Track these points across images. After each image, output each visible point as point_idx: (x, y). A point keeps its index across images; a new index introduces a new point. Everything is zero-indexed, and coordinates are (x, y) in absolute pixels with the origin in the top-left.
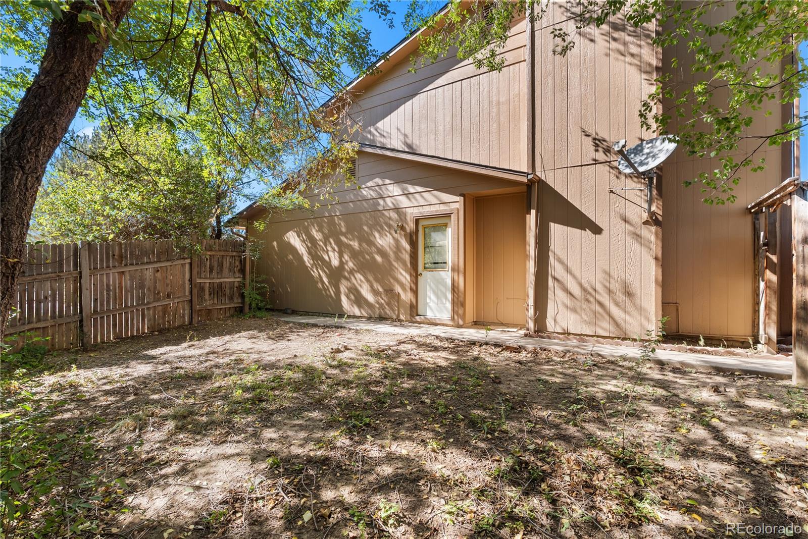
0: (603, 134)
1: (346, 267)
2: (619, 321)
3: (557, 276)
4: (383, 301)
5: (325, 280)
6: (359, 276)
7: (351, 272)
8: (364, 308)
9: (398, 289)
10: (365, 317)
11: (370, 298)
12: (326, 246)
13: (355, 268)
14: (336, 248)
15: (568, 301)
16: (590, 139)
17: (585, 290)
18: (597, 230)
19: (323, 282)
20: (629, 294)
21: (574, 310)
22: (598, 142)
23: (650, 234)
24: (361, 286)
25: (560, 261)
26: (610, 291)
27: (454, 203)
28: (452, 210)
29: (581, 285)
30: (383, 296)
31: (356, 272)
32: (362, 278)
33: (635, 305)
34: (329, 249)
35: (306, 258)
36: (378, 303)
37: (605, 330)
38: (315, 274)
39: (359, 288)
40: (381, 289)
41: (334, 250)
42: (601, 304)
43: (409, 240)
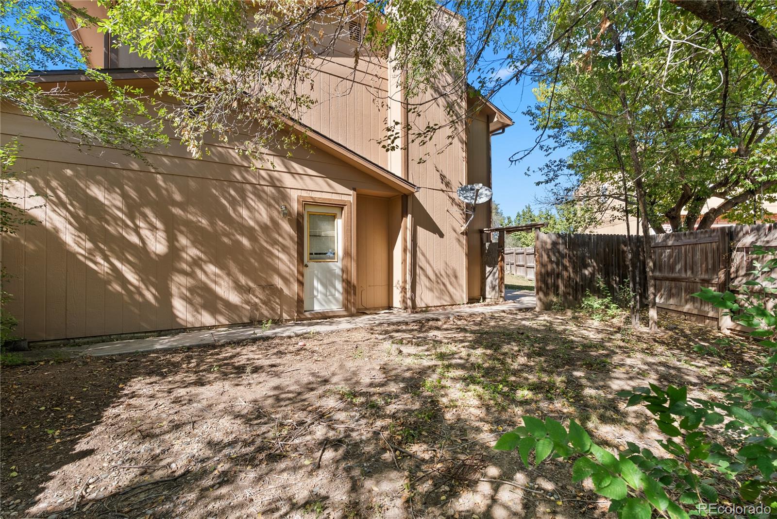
0: (444, 173)
1: (184, 255)
2: (452, 294)
3: (421, 264)
4: (257, 300)
5: (131, 276)
6: (211, 268)
7: (196, 263)
8: (221, 313)
9: (279, 283)
10: (223, 326)
11: (234, 298)
12: (133, 219)
13: (203, 256)
14: (159, 225)
15: (427, 283)
16: (438, 174)
17: (436, 275)
18: (441, 235)
19: (124, 282)
20: (456, 277)
21: (431, 290)
22: (443, 177)
23: (464, 240)
24: (215, 282)
25: (423, 255)
26: (448, 276)
27: (347, 195)
28: (346, 201)
29: (434, 271)
30: (257, 293)
31: (205, 262)
32: (218, 271)
33: (457, 282)
34: (141, 224)
35: (69, 236)
36: (248, 302)
37: (446, 301)
38: (101, 266)
39: (213, 286)
40: (251, 284)
41: (153, 228)
42: (444, 284)
43: (295, 226)
